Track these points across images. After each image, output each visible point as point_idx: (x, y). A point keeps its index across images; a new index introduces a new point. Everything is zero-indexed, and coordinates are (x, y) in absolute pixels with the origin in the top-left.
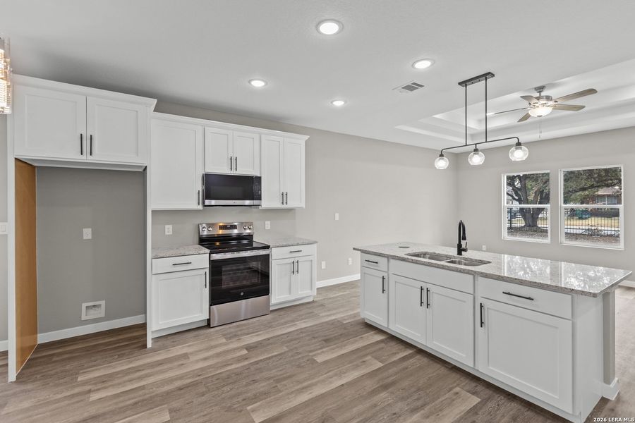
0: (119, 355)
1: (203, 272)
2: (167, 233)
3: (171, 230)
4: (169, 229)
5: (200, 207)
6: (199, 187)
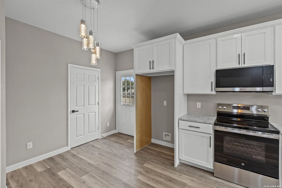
0: (163, 163)
1: (209, 136)
2: (198, 107)
3: (200, 105)
4: (199, 105)
5: (214, 93)
6: (213, 79)
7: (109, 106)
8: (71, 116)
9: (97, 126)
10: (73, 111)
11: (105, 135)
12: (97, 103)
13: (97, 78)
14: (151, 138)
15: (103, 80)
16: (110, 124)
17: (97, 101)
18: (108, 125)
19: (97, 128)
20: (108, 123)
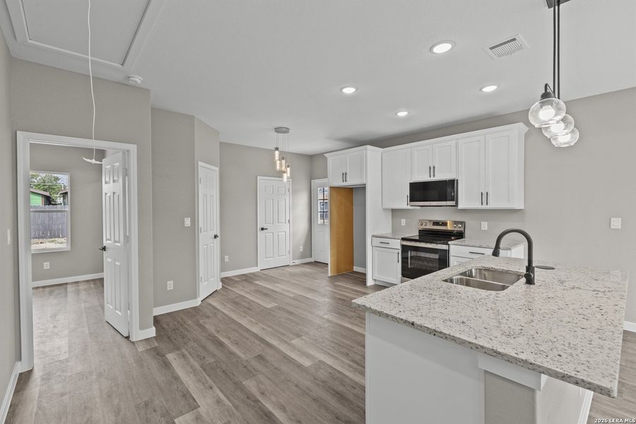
1: (397, 251)
2: (402, 225)
3: (404, 222)
5: (409, 207)
7: (302, 226)
8: (260, 233)
9: (288, 249)
10: (262, 229)
11: (297, 262)
12: (287, 221)
13: (287, 191)
14: (353, 265)
15: (295, 192)
16: (304, 249)
17: (287, 218)
18: (301, 250)
19: (287, 252)
20: (301, 247)
